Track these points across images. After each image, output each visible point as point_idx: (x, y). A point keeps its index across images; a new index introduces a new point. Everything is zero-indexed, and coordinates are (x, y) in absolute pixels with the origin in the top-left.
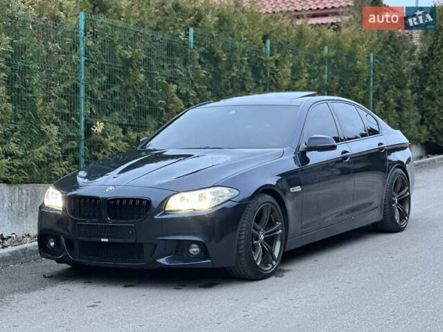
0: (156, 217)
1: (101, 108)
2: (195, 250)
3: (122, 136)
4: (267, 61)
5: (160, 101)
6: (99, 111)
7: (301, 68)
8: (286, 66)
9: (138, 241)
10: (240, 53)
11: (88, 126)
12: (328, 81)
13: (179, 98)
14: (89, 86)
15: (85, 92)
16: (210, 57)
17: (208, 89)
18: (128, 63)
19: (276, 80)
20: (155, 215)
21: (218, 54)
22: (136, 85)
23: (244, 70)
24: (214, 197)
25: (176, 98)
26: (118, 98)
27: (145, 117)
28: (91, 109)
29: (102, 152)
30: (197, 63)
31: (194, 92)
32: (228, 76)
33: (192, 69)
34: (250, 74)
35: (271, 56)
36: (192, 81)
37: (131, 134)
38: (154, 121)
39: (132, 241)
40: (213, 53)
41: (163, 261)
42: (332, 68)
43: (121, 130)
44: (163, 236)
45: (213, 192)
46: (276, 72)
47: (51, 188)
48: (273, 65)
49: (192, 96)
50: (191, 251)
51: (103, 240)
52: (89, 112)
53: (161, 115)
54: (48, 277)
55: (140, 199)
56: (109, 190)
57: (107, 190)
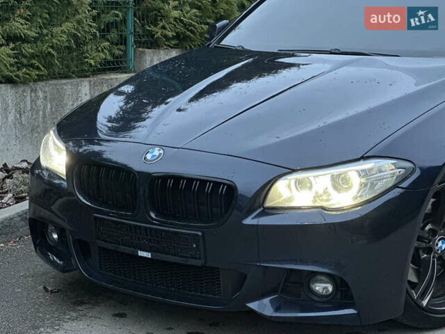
0: (248, 221)
9: (210, 264)
20: (245, 217)
24: (363, 180)
29: (161, 25)
39: (199, 263)
45: (363, 171)
47: (52, 132)
50: (315, 288)
51: (141, 253)
54: (52, 292)
55: (215, 183)
56: (153, 156)
57: (149, 156)
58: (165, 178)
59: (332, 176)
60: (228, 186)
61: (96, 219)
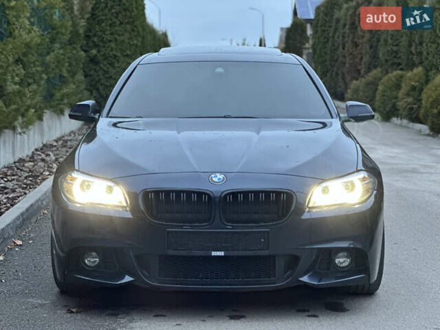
2: (342, 260)
20: (302, 215)
39: (266, 253)
50: (336, 262)
51: (214, 253)
54: (77, 312)
55: (275, 192)
56: (219, 179)
57: (216, 180)
58: (235, 194)
59: (344, 183)
60: (287, 193)
61: (169, 232)
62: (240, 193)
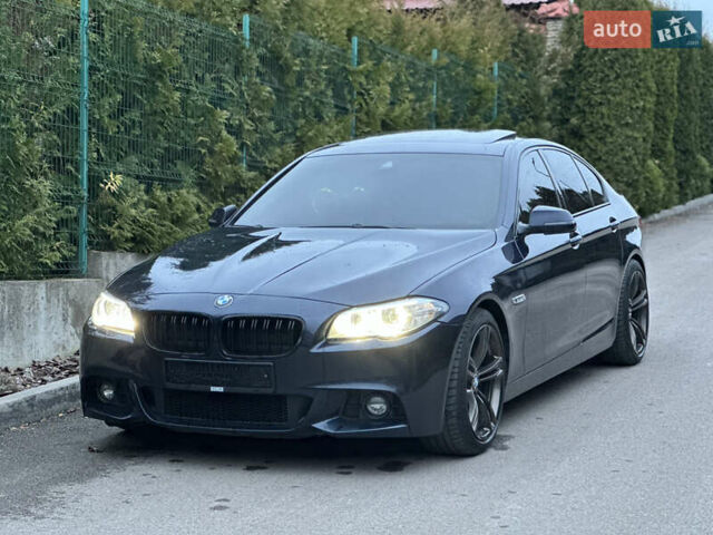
0: (314, 350)
1: (114, 150)
2: (378, 406)
3: (145, 198)
4: (353, 73)
5: (201, 138)
6: (110, 155)
7: (401, 84)
8: (382, 81)
9: (280, 392)
10: (316, 59)
11: (95, 181)
12: (437, 106)
13: (229, 132)
14: (96, 111)
15: (89, 121)
16: (274, 63)
17: (270, 119)
18: (156, 72)
19: (367, 104)
20: (312, 347)
21: (286, 59)
22: (168, 110)
23: (323, 87)
24: (410, 315)
25: (224, 133)
26: (137, 132)
27: (176, 165)
28: (98, 151)
29: (116, 224)
30: (255, 73)
31: (250, 122)
32: (299, 96)
33: (247, 84)
34: (330, 93)
35: (359, 64)
36: (247, 105)
37: (158, 193)
38: (192, 172)
39: (270, 391)
40: (278, 58)
41: (321, 426)
42: (442, 84)
43: (143, 187)
44: (324, 383)
45: (409, 307)
46: (367, 91)
48: (363, 80)
49: (248, 130)
50: (370, 409)
51: (213, 389)
52: (95, 155)
53: (202, 162)
54: (98, 451)
55: (283, 319)
56: (225, 302)
57: (220, 302)
58: (236, 320)
59: (383, 312)
60: (296, 321)
61: (167, 362)
62: (244, 318)
